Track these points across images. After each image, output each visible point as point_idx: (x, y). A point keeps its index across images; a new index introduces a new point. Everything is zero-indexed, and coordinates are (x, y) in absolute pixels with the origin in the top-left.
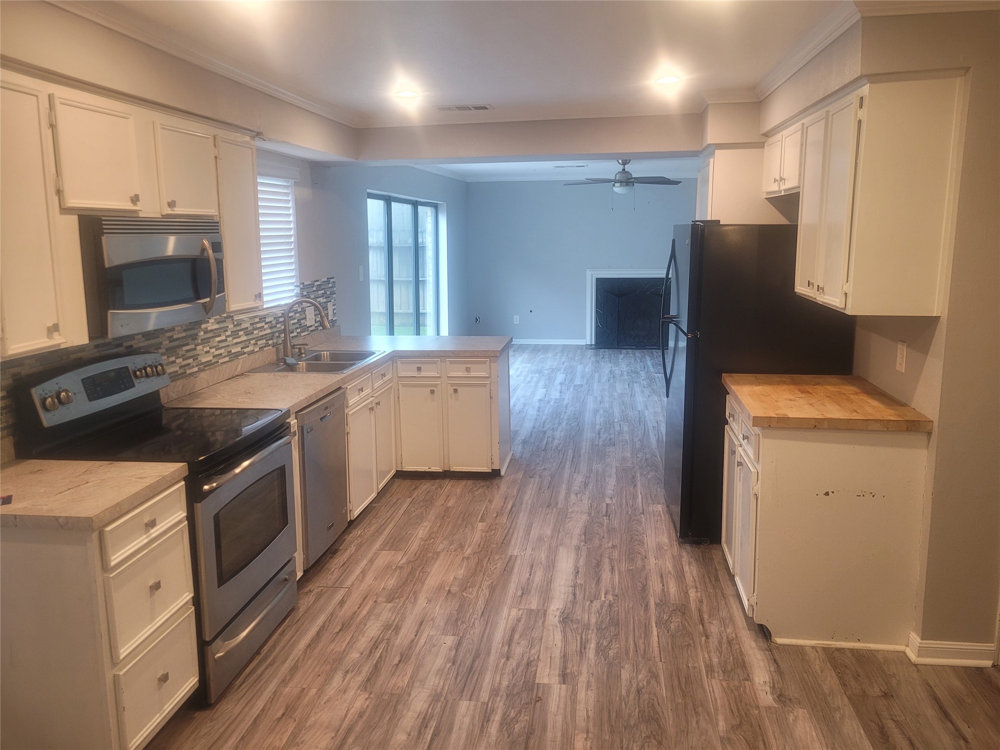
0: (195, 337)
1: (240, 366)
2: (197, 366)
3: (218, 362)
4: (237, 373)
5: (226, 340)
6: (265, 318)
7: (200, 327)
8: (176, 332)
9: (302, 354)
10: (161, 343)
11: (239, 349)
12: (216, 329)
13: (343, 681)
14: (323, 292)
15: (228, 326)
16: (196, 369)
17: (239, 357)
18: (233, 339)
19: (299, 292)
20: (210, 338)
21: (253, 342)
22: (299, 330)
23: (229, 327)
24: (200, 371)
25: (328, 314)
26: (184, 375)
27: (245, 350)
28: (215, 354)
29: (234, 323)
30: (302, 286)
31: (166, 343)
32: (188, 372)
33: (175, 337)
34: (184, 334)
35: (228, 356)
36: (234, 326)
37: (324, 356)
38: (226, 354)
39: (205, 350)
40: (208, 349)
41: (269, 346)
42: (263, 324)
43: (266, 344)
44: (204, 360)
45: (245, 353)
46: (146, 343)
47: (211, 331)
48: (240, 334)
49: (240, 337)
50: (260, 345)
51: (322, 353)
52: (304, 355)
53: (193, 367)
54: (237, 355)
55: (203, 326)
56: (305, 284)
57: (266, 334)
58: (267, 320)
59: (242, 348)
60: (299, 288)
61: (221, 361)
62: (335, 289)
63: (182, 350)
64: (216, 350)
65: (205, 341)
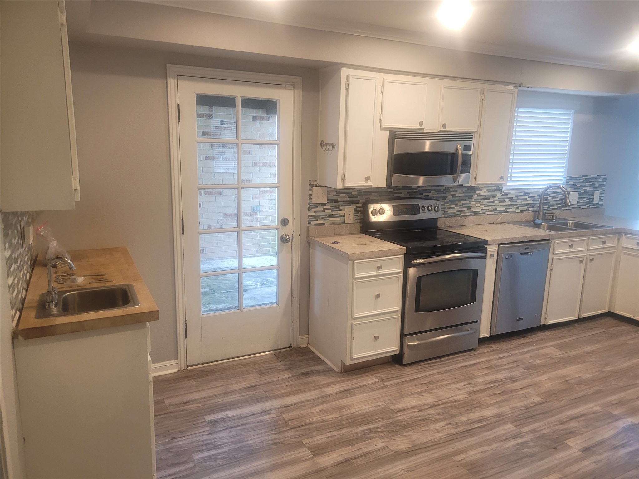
0: (471, 197)
1: (501, 218)
2: (469, 213)
3: (485, 213)
4: (498, 221)
5: (493, 202)
6: (530, 194)
7: (475, 192)
8: (458, 193)
9: (553, 220)
10: (447, 197)
11: (503, 208)
12: (486, 195)
13: (463, 386)
14: (591, 183)
15: (496, 195)
16: (468, 214)
17: (502, 214)
18: (499, 202)
19: (565, 181)
20: (481, 199)
21: (516, 206)
22: (560, 206)
23: (497, 195)
24: (471, 215)
25: (593, 199)
26: (459, 216)
27: (508, 210)
28: (484, 208)
29: (501, 193)
30: (569, 178)
31: (450, 197)
32: (462, 215)
33: (456, 195)
34: (463, 195)
35: (493, 211)
36: (501, 195)
37: (570, 224)
38: (492, 210)
39: (477, 205)
40: (479, 205)
41: (530, 211)
42: (527, 197)
43: (526, 209)
44: (474, 210)
45: (508, 212)
46: (437, 195)
47: (483, 195)
48: (505, 201)
49: (505, 202)
50: (521, 209)
51: (569, 222)
52: (555, 221)
53: (466, 213)
54: (501, 212)
55: (477, 192)
56: (572, 177)
57: (528, 204)
58: (530, 196)
59: (505, 209)
60: (566, 179)
61: (487, 213)
62: (605, 183)
63: (460, 203)
64: (485, 206)
65: (476, 200)
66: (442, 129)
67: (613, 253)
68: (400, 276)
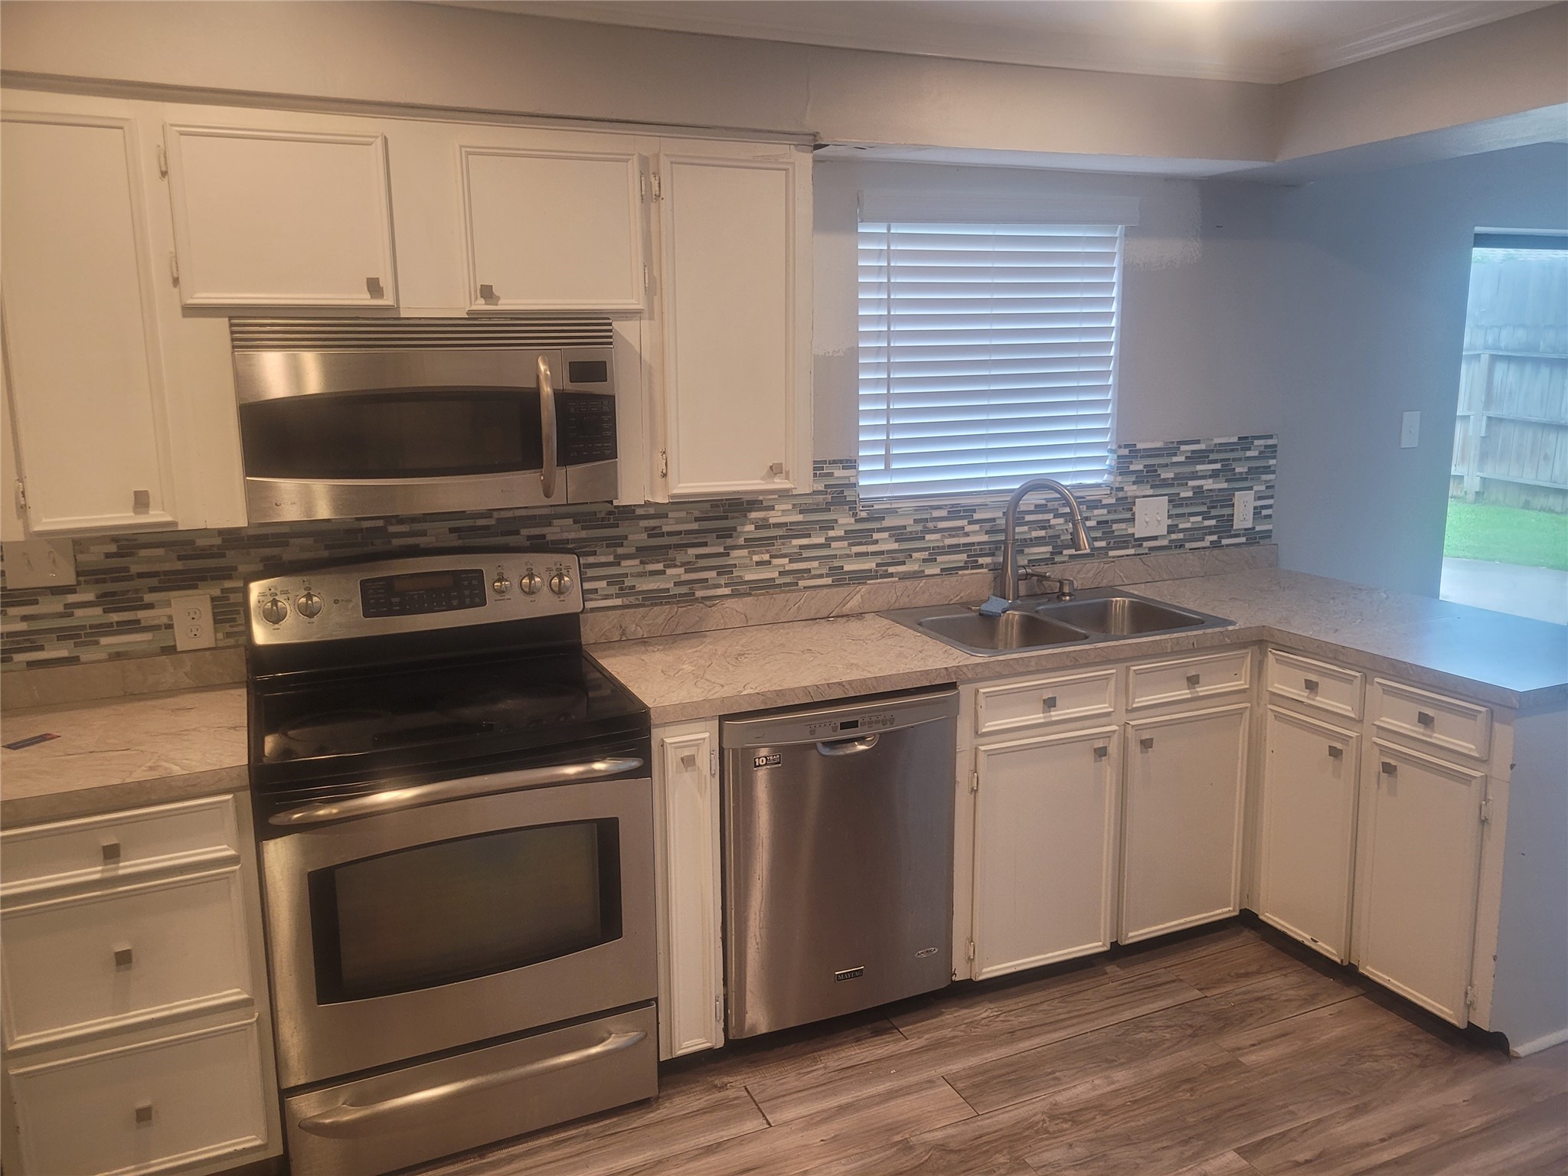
0: (727, 533)
1: (858, 596)
2: (727, 585)
3: (797, 584)
4: (846, 610)
5: (827, 546)
6: (974, 511)
7: (746, 516)
8: (671, 521)
9: (1064, 594)
10: (626, 538)
11: (870, 565)
12: (792, 523)
14: (1218, 466)
15: (836, 521)
16: (727, 591)
17: (868, 582)
18: (851, 545)
19: (1113, 463)
20: (775, 538)
21: (925, 555)
22: (1103, 544)
23: (841, 521)
24: (735, 594)
25: (1233, 515)
26: (689, 598)
27: (891, 570)
28: (787, 569)
29: (855, 515)
30: (1126, 452)
31: (639, 538)
32: (699, 594)
33: (665, 529)
34: (695, 526)
35: (828, 576)
36: (856, 521)
37: (1116, 605)
38: (825, 571)
39: (756, 558)
40: (766, 557)
41: (981, 566)
42: (964, 522)
43: (966, 562)
44: (748, 577)
45: (891, 575)
46: (584, 534)
47: (777, 525)
48: (874, 538)
49: (876, 542)
50: (942, 563)
51: (1114, 599)
52: (1068, 598)
53: (718, 586)
54: (861, 577)
55: (753, 515)
56: (1140, 446)
57: (973, 544)
58: (976, 516)
59: (878, 565)
60: (1115, 457)
61: (802, 583)
62: (1272, 462)
63: (686, 553)
64: (791, 561)
65: (751, 543)
66: (481, 305)
67: (1240, 713)
68: (234, 872)
